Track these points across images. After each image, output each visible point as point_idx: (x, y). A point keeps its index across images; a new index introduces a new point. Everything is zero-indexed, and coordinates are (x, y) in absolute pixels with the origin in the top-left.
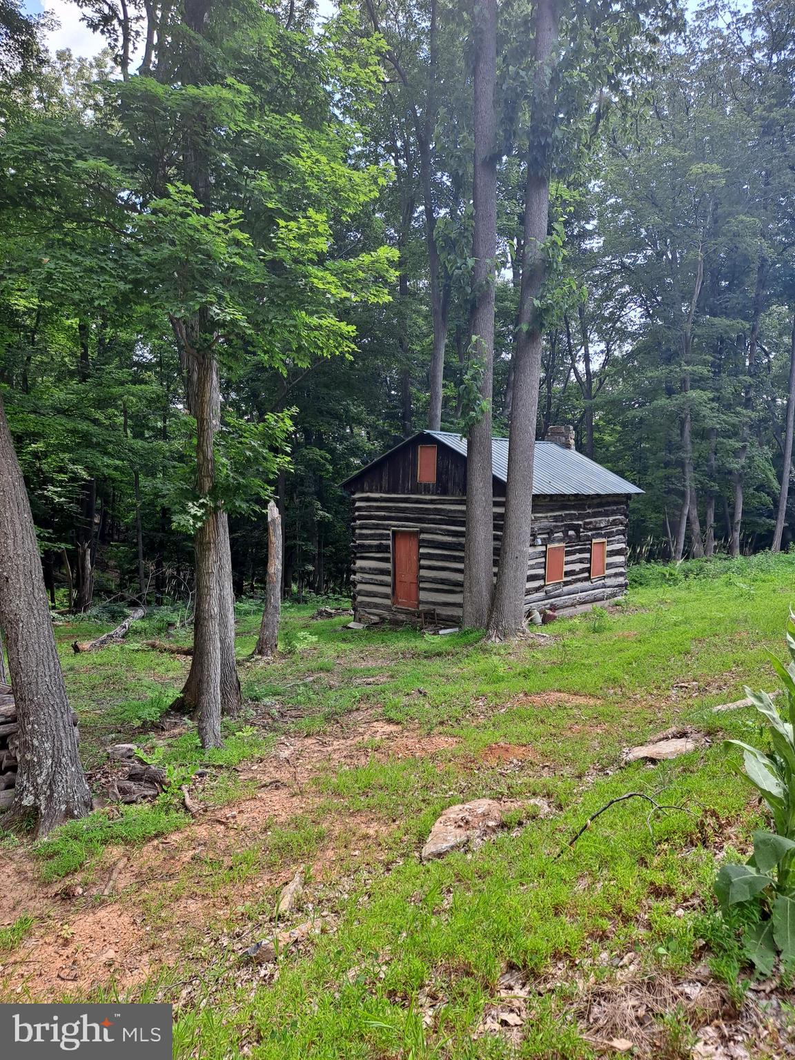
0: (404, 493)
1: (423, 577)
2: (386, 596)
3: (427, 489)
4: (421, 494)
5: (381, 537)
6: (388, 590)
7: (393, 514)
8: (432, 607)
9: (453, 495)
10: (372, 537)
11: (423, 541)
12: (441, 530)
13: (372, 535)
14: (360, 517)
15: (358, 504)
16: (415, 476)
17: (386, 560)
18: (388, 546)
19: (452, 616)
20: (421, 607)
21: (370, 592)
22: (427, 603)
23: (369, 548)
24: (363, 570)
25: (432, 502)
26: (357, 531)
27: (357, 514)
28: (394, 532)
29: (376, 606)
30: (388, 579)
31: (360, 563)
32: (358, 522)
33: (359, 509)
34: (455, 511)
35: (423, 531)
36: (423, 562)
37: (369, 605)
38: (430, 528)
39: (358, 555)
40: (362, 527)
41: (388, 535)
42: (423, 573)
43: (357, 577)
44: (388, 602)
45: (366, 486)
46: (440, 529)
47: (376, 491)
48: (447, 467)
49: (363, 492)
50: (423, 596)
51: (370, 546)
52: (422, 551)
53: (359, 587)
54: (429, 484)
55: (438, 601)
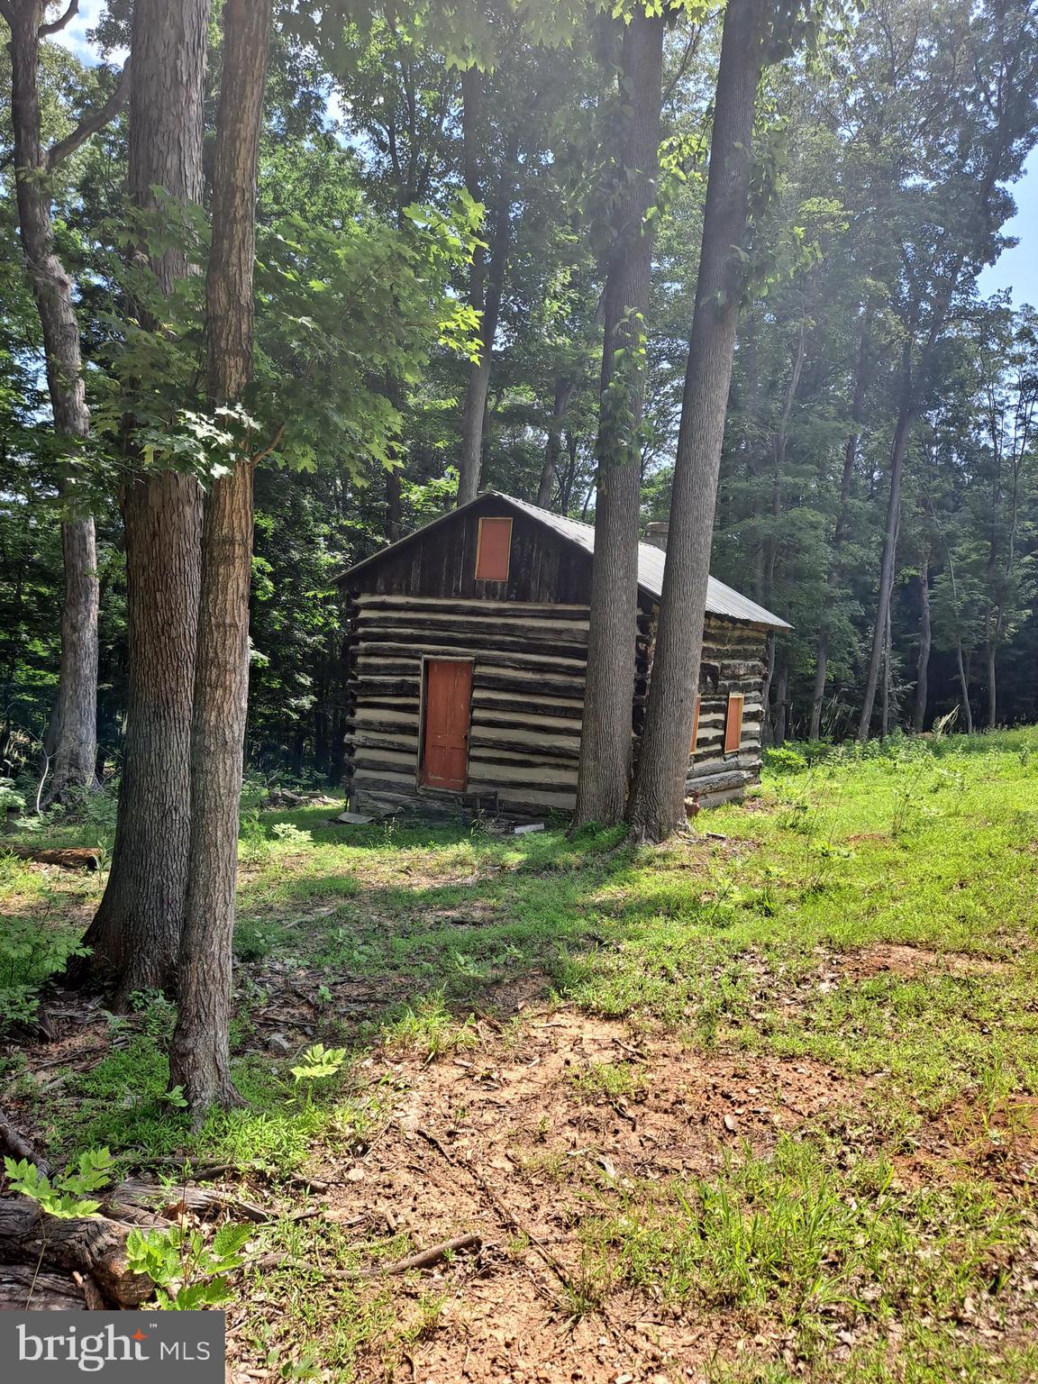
0: (448, 596)
1: (478, 739)
2: (408, 770)
3: (491, 592)
4: (479, 598)
5: (404, 670)
6: (412, 760)
7: (427, 633)
8: (493, 790)
9: (538, 601)
10: (388, 670)
11: (481, 678)
12: (514, 661)
13: (386, 667)
14: (366, 637)
15: (363, 614)
16: (470, 566)
17: (411, 709)
18: (416, 686)
19: (526, 805)
20: (471, 789)
21: (383, 763)
22: (482, 782)
23: (382, 689)
24: (367, 725)
25: (499, 613)
26: (361, 660)
27: (361, 630)
28: (427, 662)
29: (389, 786)
30: (414, 741)
31: (362, 714)
32: (363, 645)
33: (365, 622)
34: (540, 630)
35: (480, 661)
36: (478, 714)
37: (377, 784)
38: (494, 658)
39: (360, 700)
40: (370, 653)
41: (417, 667)
42: (477, 731)
43: (357, 737)
44: (411, 780)
45: (381, 586)
46: (510, 659)
47: (400, 592)
48: (530, 556)
49: (374, 592)
50: (475, 770)
51: (384, 685)
52: (477, 694)
53: (360, 754)
54: (495, 583)
55: (502, 779)
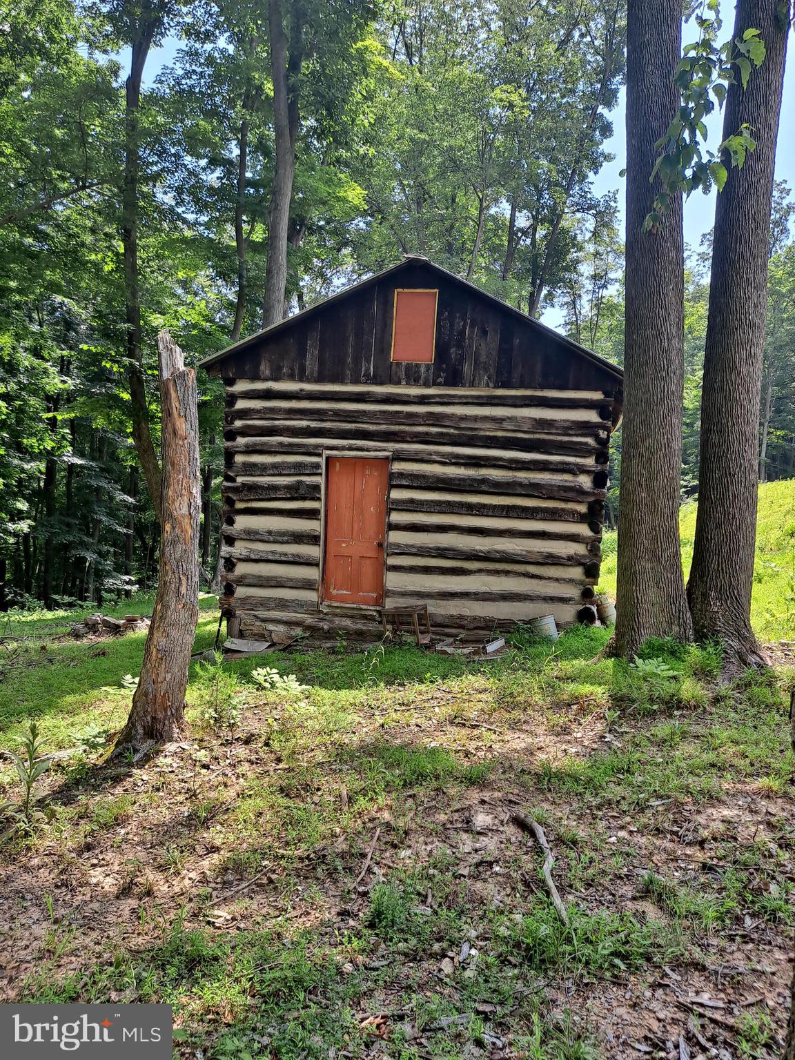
0: (356, 381)
1: (398, 546)
2: (308, 585)
3: (412, 376)
4: (398, 383)
5: (299, 469)
6: (313, 574)
7: (328, 425)
8: (420, 602)
9: (472, 385)
10: (278, 469)
11: (401, 475)
12: (443, 455)
13: (275, 466)
14: (244, 432)
15: (241, 404)
16: (384, 349)
17: (312, 514)
18: (316, 488)
19: (461, 617)
20: (390, 604)
21: (269, 579)
22: (404, 594)
23: (270, 492)
24: (251, 535)
25: (423, 400)
26: (239, 459)
27: (238, 423)
28: (328, 459)
29: (282, 604)
30: (314, 551)
31: (242, 522)
32: (241, 441)
33: (244, 414)
34: (475, 419)
35: (399, 457)
36: (396, 517)
37: (263, 603)
38: (417, 453)
39: (239, 505)
40: (249, 451)
41: (318, 466)
42: (395, 537)
43: (240, 549)
44: (312, 596)
45: (265, 369)
46: (437, 453)
47: (291, 377)
48: (462, 333)
49: (255, 377)
50: (393, 581)
51: (274, 488)
52: (396, 494)
53: (241, 569)
54: (417, 366)
55: (428, 590)
